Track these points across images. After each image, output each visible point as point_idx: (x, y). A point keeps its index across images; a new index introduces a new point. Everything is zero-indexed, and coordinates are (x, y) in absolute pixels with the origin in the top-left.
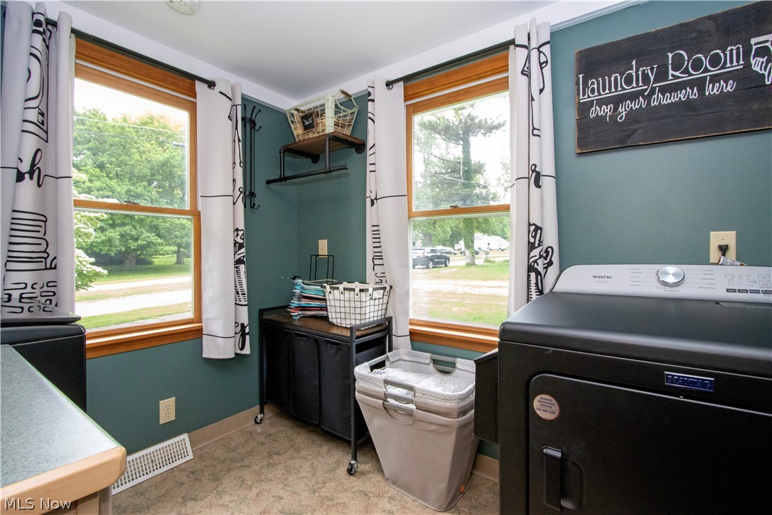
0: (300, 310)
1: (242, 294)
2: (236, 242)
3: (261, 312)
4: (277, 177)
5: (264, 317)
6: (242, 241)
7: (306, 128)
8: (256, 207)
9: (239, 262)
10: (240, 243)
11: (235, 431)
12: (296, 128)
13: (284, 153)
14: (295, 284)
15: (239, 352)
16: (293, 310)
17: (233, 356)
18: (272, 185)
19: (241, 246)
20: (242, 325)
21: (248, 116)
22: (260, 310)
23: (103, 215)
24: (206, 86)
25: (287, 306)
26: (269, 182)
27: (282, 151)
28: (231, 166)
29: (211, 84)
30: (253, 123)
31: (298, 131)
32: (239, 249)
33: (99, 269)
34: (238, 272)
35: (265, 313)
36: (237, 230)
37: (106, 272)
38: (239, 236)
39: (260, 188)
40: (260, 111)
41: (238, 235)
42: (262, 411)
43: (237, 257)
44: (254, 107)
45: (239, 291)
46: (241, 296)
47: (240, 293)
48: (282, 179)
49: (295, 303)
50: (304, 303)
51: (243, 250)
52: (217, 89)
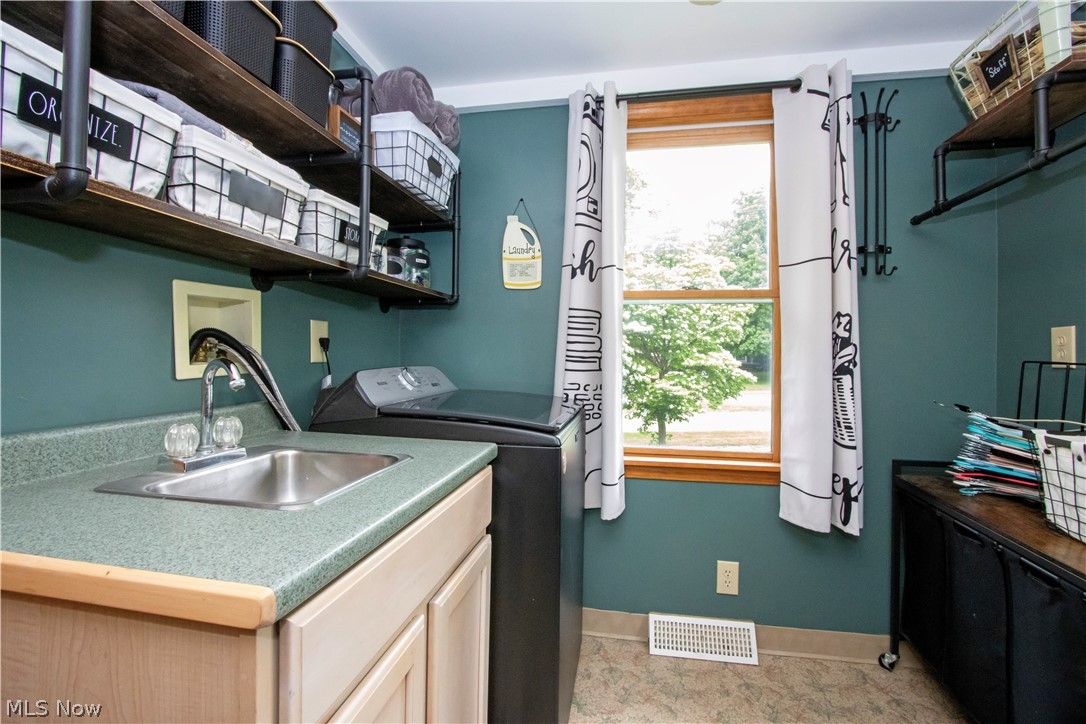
0: (985, 479)
1: (846, 427)
2: (836, 337)
3: (898, 466)
4: (930, 206)
5: (904, 477)
6: (846, 335)
7: (993, 83)
8: (888, 270)
9: (842, 370)
10: (843, 338)
11: (837, 658)
12: (972, 94)
13: (944, 156)
14: (971, 422)
15: (840, 525)
16: (959, 475)
17: (826, 529)
18: (924, 226)
19: (846, 342)
20: (846, 481)
21: (871, 110)
22: (894, 461)
23: (750, 307)
24: (788, 90)
25: (947, 465)
26: (916, 221)
27: (940, 152)
28: (828, 209)
29: (795, 86)
30: (882, 120)
31: (977, 98)
32: (841, 349)
33: (748, 375)
34: (838, 388)
35: (903, 468)
36: (839, 315)
37: (755, 379)
38: (842, 326)
39: (898, 236)
40: (896, 92)
41: (839, 324)
42: (894, 650)
43: (839, 362)
44: (882, 90)
45: (841, 421)
46: (844, 431)
47: (842, 425)
48: (942, 208)
49: (967, 461)
50: (993, 464)
51: (850, 350)
52: (804, 88)
